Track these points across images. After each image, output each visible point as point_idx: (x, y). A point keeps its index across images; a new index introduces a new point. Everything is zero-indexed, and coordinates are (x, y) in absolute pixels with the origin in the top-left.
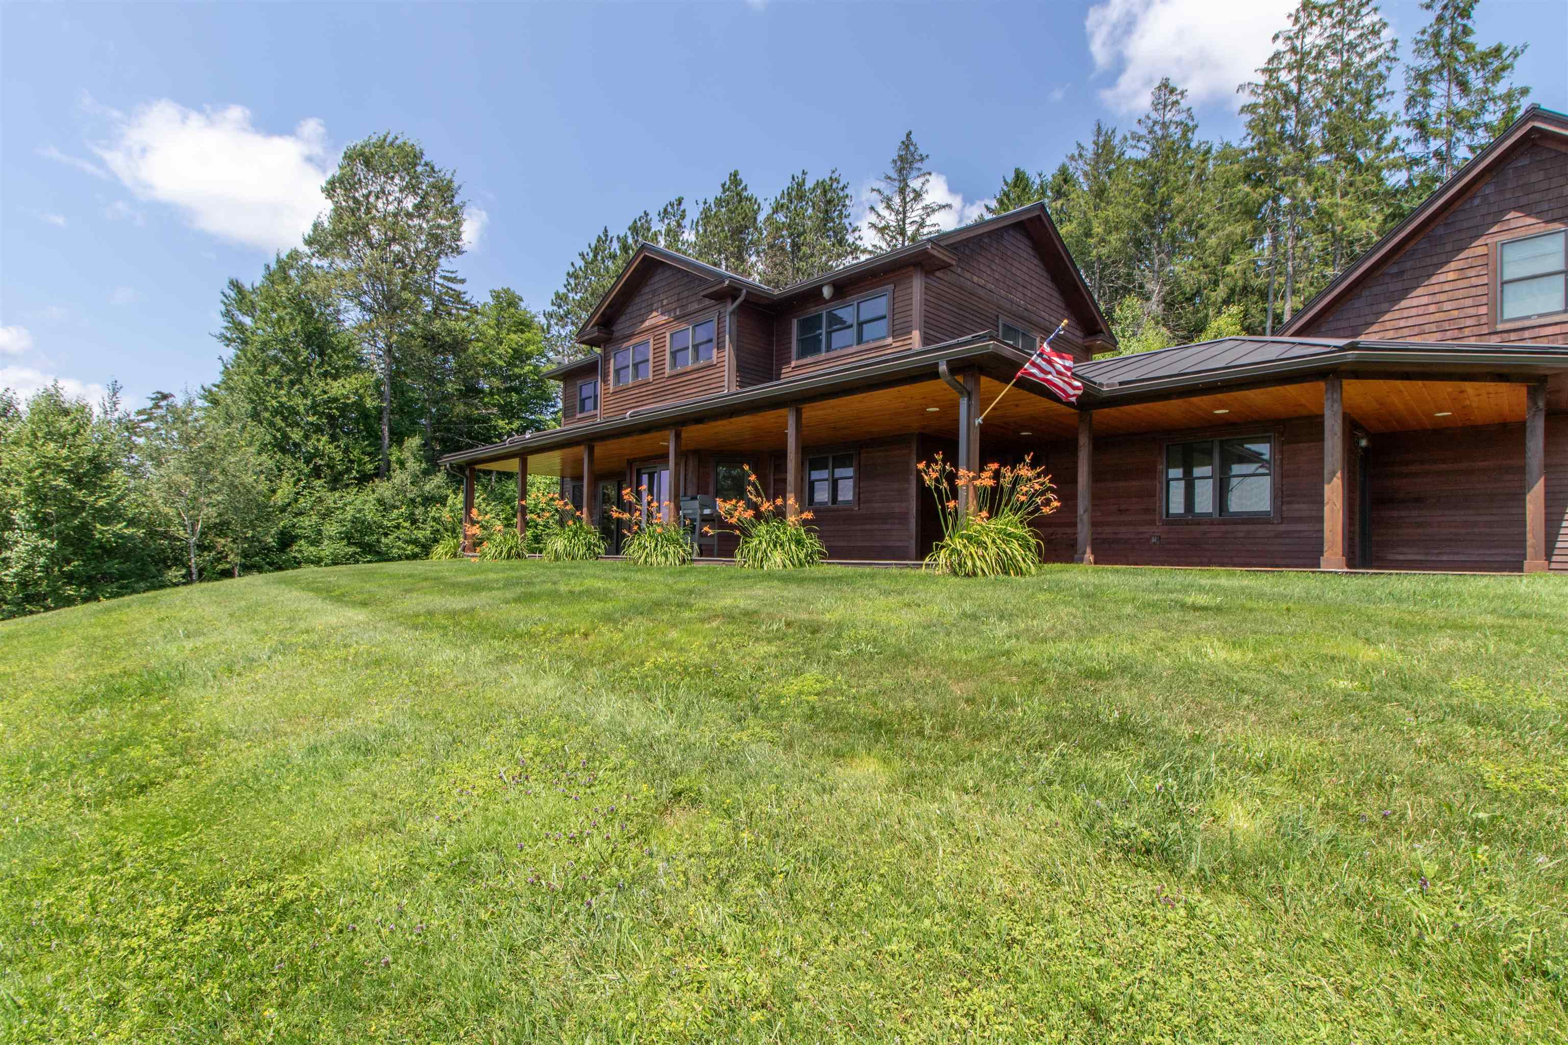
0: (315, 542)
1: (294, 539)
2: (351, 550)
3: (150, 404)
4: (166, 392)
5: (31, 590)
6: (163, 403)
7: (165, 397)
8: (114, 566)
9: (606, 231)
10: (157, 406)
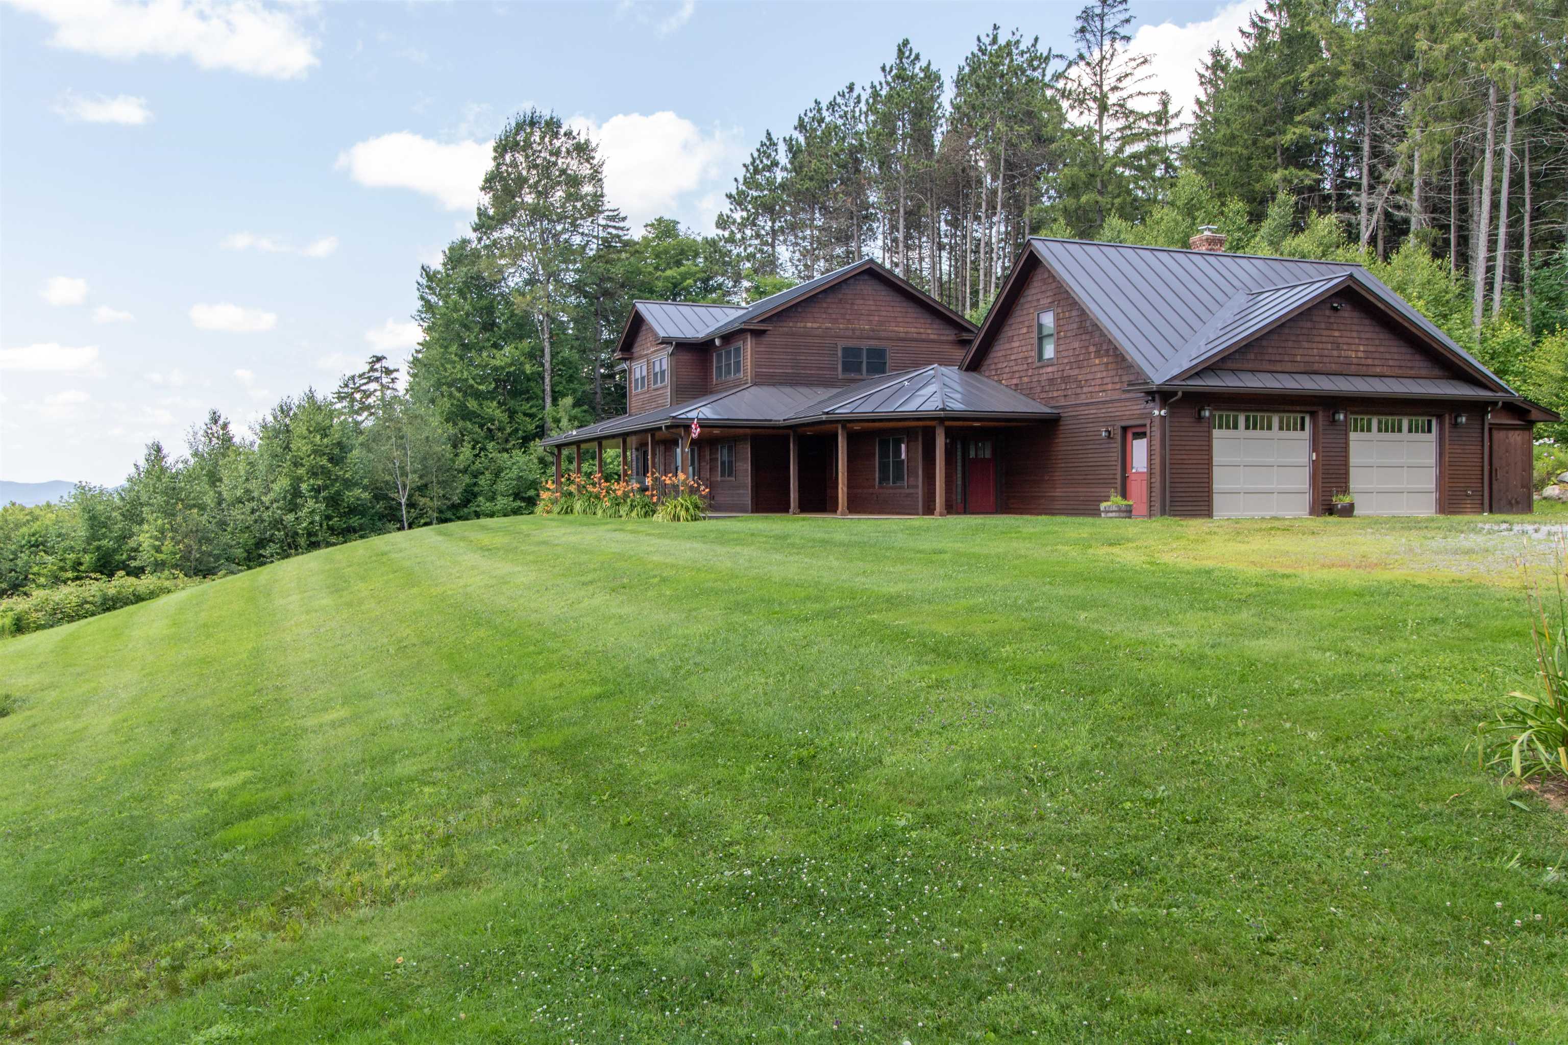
0: (492, 499)
1: (475, 496)
2: (518, 503)
3: (367, 367)
4: (380, 355)
5: (313, 539)
6: (378, 366)
7: (379, 359)
8: (355, 521)
9: (769, 134)
10: (372, 369)
